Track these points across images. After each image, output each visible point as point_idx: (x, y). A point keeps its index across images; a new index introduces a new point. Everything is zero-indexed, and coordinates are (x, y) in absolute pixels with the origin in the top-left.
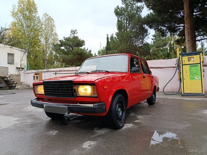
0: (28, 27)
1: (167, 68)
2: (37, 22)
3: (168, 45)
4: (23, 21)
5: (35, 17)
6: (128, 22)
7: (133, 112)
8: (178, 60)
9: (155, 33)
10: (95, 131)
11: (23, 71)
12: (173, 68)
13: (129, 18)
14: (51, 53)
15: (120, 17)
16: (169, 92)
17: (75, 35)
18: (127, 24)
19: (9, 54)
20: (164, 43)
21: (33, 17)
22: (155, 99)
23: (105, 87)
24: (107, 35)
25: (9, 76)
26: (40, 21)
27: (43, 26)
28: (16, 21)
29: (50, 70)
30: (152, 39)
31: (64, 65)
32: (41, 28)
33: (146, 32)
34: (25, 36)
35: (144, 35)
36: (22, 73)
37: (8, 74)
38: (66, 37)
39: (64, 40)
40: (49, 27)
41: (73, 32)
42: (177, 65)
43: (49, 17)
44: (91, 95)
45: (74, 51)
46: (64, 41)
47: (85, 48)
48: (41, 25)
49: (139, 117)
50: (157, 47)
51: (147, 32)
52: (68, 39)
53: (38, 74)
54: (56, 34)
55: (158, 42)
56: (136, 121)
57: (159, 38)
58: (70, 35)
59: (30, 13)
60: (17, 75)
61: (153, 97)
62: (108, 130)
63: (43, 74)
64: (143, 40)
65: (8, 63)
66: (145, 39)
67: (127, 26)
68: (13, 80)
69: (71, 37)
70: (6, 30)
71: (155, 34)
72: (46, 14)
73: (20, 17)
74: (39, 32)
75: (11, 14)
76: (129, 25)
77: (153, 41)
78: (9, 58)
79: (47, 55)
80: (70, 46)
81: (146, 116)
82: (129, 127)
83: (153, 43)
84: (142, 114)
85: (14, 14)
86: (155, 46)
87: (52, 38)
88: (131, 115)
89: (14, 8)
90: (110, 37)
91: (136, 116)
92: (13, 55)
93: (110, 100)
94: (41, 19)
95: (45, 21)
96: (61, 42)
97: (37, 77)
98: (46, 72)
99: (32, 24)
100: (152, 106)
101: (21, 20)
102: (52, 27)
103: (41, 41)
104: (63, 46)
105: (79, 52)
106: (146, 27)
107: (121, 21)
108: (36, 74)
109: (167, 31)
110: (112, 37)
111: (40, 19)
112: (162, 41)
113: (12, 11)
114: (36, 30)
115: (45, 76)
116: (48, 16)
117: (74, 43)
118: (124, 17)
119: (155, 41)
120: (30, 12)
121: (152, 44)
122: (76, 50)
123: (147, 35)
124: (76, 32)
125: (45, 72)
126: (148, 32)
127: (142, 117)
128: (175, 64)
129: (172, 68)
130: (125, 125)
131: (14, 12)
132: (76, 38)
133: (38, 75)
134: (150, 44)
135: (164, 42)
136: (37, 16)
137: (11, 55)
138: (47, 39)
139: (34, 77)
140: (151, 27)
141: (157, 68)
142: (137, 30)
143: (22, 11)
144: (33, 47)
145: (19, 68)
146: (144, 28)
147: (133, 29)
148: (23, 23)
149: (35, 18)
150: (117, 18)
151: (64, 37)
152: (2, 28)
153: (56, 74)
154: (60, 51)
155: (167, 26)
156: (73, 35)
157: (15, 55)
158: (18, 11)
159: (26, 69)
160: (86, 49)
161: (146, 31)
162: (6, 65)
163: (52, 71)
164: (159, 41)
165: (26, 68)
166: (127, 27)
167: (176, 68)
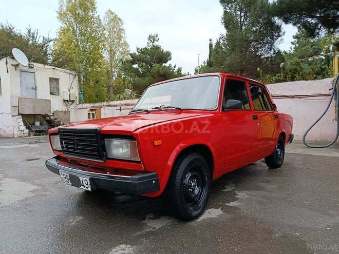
0: (83, 34)
1: (313, 96)
2: (96, 25)
3: (323, 53)
4: (75, 26)
5: (92, 17)
6: (242, 14)
7: (233, 183)
8: (335, 82)
9: (297, 31)
10: (146, 221)
11: (73, 106)
12: (326, 97)
13: (246, 7)
14: (119, 76)
15: (229, 6)
16: (316, 142)
17: (156, 43)
18: (241, 17)
19: (51, 79)
20: (315, 49)
21: (90, 18)
22: (281, 157)
23: (157, 143)
24: (210, 40)
25: (53, 114)
26: (101, 23)
27: (106, 32)
28: (66, 26)
29: (112, 103)
30: (292, 43)
31: (135, 94)
32: (104, 35)
33: (277, 30)
34: (79, 49)
35: (273, 36)
36: (72, 108)
37: (50, 111)
38: (140, 48)
39: (138, 52)
40: (115, 33)
41: (152, 38)
42: (331, 92)
43: (115, 15)
44: (131, 158)
45: (153, 71)
46: (137, 54)
47: (170, 65)
48: (103, 31)
49: (241, 195)
50: (302, 57)
51: (280, 31)
52: (143, 52)
53: (95, 110)
54: (126, 44)
55: (303, 48)
56: (232, 204)
57: (306, 40)
58: (147, 45)
59: (84, 11)
60: (65, 112)
61: (279, 153)
62: (171, 221)
63: (102, 109)
64: (272, 45)
65: (51, 93)
66: (275, 44)
67: (242, 20)
68: (58, 120)
69: (149, 48)
70: (51, 41)
71: (298, 33)
72: (111, 12)
73: (70, 19)
74: (100, 42)
75: (58, 15)
76: (246, 20)
77: (294, 46)
78: (52, 85)
79: (114, 78)
80: (146, 62)
81: (253, 193)
82: (213, 216)
83: (294, 51)
84: (248, 189)
85: (61, 16)
86: (296, 55)
87: (121, 50)
88: (226, 190)
89: (62, 6)
90: (214, 43)
91: (236, 192)
92: (57, 80)
93: (170, 163)
94: (102, 21)
95: (109, 24)
96: (132, 57)
97: (93, 114)
98: (107, 106)
99: (89, 29)
100: (274, 170)
101: (72, 24)
102: (120, 33)
103: (102, 57)
104: (137, 63)
105: (162, 72)
106: (277, 21)
107: (230, 14)
108: (92, 110)
109: (320, 25)
110: (218, 43)
111: (100, 20)
112: (312, 46)
113: (58, 10)
114: (94, 39)
115: (105, 114)
116: (112, 14)
117: (153, 57)
118: (236, 5)
119: (297, 45)
120: (86, 10)
121: (292, 52)
122: (156, 69)
123: (279, 36)
124: (157, 38)
125: (104, 106)
126: (282, 30)
127: (247, 194)
128: (330, 90)
129: (323, 97)
130: (207, 212)
131: (62, 12)
132: (156, 48)
133: (94, 112)
134: (288, 52)
135: (316, 47)
136: (96, 15)
137: (54, 81)
138: (112, 53)
139: (89, 114)
140: (286, 21)
141: (293, 97)
142: (260, 28)
143: (72, 10)
144: (92, 66)
145: (67, 101)
146: (273, 24)
147: (253, 26)
148: (75, 28)
149: (93, 20)
150: (222, 7)
151: (138, 49)
152: (44, 38)
153: (121, 109)
154: (131, 72)
155: (318, 15)
156: (151, 43)
157: (60, 81)
158: (68, 10)
159: (78, 103)
160: (173, 66)
161: (278, 28)
162: (48, 96)
163: (114, 106)
164: (305, 45)
165: (78, 100)
166: (241, 23)
167: (330, 97)
